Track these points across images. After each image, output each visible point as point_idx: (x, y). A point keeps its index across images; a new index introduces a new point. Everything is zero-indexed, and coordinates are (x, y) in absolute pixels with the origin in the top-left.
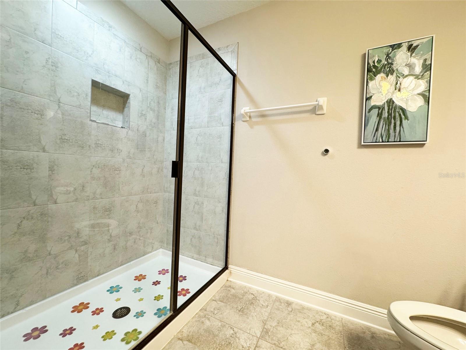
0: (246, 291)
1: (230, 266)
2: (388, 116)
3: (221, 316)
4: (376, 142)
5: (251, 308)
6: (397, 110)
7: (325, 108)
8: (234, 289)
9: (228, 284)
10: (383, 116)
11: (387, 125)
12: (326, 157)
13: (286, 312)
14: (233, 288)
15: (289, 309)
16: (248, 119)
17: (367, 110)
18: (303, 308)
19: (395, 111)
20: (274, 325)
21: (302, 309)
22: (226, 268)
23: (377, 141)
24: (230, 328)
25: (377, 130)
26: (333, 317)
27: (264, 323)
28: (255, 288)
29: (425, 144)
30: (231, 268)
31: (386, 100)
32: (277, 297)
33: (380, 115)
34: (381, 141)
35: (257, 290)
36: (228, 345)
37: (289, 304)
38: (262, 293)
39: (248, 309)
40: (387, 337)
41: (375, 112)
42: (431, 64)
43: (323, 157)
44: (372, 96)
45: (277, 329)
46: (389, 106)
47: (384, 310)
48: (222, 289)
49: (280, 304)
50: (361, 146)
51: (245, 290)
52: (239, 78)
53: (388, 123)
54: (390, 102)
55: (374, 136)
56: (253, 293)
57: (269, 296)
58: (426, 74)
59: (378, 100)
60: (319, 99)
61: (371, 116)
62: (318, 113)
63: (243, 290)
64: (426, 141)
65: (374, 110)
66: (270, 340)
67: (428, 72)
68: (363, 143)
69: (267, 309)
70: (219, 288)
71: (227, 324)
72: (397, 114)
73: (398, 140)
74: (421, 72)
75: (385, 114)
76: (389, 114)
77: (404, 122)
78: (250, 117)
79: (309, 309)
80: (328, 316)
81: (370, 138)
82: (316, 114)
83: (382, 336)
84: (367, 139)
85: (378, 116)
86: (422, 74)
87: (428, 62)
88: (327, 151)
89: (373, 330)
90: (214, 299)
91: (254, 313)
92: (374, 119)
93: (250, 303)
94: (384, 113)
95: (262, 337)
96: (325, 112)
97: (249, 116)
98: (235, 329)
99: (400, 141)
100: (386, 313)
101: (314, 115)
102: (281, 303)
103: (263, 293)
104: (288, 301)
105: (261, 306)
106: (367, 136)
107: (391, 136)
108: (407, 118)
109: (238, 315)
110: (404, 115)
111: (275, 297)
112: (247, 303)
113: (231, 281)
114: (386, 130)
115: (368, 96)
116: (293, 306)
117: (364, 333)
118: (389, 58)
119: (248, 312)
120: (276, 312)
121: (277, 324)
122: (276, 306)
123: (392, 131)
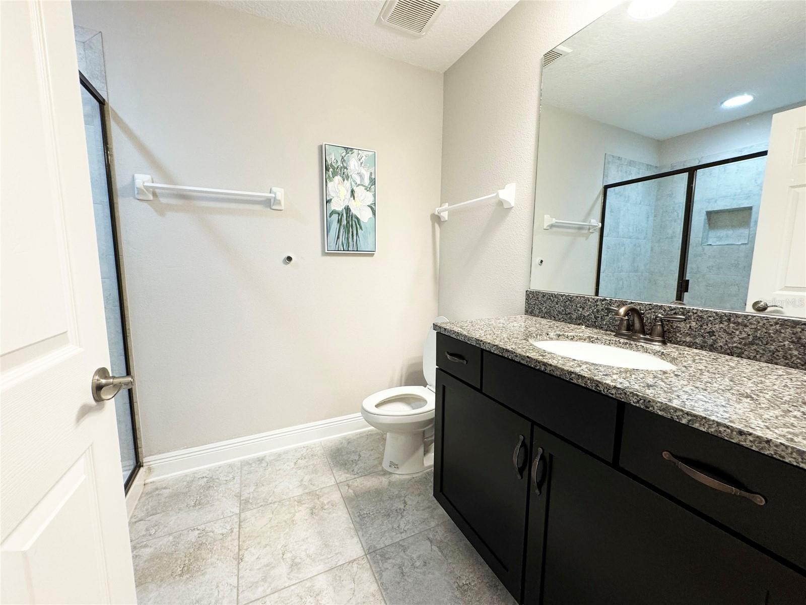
0: (191, 479)
1: (146, 460)
2: (347, 224)
3: (166, 529)
4: (338, 251)
5: (211, 492)
6: (354, 219)
7: (283, 203)
8: (167, 488)
9: (149, 488)
10: (343, 224)
11: (346, 233)
12: (289, 265)
13: (261, 469)
14: (165, 488)
15: (263, 465)
16: (151, 197)
17: (328, 215)
18: (280, 455)
19: (352, 219)
20: (252, 490)
21: (279, 457)
22: (138, 465)
23: (340, 249)
24: (192, 530)
25: (338, 237)
26: (313, 446)
27: (239, 496)
28: (203, 468)
29: (374, 254)
30: (149, 462)
31: (344, 207)
32: (241, 462)
33: (340, 221)
34: (342, 250)
35: (209, 469)
36: (199, 547)
37: (260, 460)
38: (217, 469)
39: (207, 497)
40: (358, 436)
41: (335, 217)
42: (375, 178)
43: (286, 266)
44: (331, 199)
45: (258, 492)
46: (347, 214)
47: (359, 413)
48: (142, 500)
49: (250, 466)
50: (325, 254)
51: (188, 479)
52: (113, 108)
53: (347, 231)
54: (348, 209)
55: (336, 244)
56: (204, 475)
57: (231, 466)
58: (372, 187)
59: (337, 205)
60: (274, 189)
61: (333, 221)
62: (274, 207)
63: (184, 481)
64: (375, 251)
65: (334, 215)
66: (254, 506)
67: (373, 186)
68: (327, 252)
69: (235, 480)
70: (136, 502)
71: (182, 531)
72: (354, 223)
73: (356, 250)
74: (369, 185)
75: (344, 222)
76: (348, 222)
77: (359, 231)
78: (154, 194)
79: (286, 452)
80: (307, 448)
81: (333, 246)
82: (271, 209)
83: (354, 438)
84: (330, 246)
85: (338, 222)
86: (369, 186)
87: (373, 177)
88: (289, 259)
89: (348, 437)
90: (134, 520)
91: (218, 495)
92: (335, 226)
93: (206, 488)
94: (343, 220)
95: (242, 510)
96: (283, 208)
97: (151, 192)
98: (199, 528)
99: (357, 251)
100: (361, 415)
101: (269, 209)
102: (250, 464)
103: (220, 467)
104: (258, 458)
105: (225, 482)
106: (330, 243)
107: (350, 245)
108: (361, 228)
109: (195, 511)
110: (359, 224)
111: (240, 463)
112: (202, 491)
113: (154, 482)
114: (346, 239)
115: (328, 199)
116: (267, 459)
117: (342, 443)
118: (344, 160)
119: (208, 499)
120: (249, 477)
121: (256, 487)
122: (246, 471)
123: (350, 240)
